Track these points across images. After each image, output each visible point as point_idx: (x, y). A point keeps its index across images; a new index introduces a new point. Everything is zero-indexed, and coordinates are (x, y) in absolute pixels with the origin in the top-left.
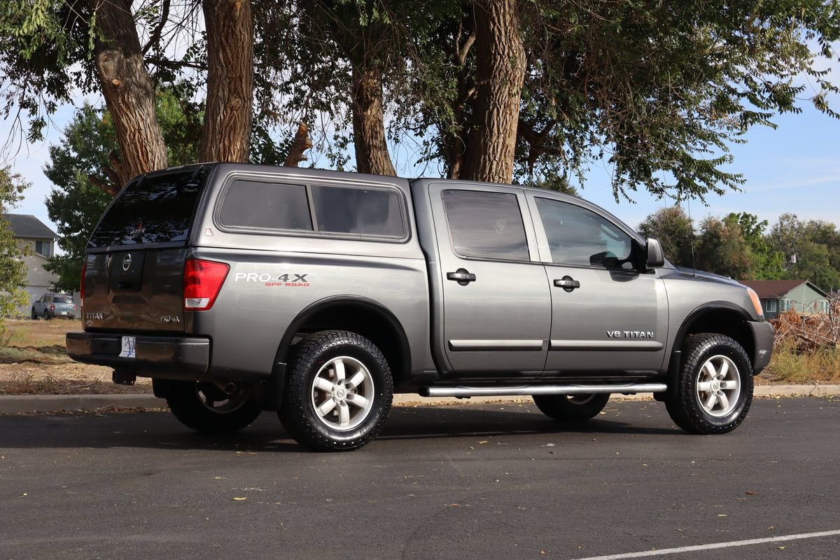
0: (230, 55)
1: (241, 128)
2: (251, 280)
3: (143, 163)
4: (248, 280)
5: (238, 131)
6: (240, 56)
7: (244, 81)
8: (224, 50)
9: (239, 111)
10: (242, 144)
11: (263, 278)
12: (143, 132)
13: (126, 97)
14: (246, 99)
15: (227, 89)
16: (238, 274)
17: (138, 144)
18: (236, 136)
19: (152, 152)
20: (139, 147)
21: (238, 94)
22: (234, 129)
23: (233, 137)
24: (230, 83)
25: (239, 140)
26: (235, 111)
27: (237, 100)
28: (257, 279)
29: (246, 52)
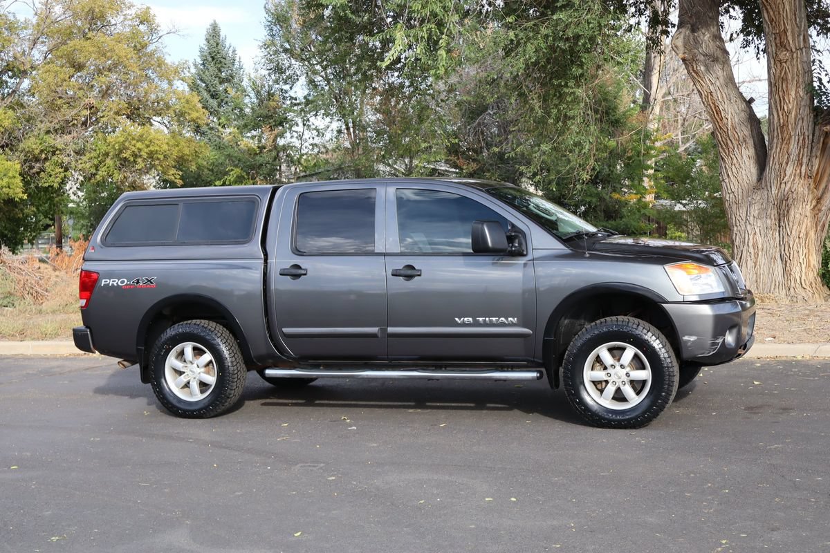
0: (772, 13)
1: (793, 78)
2: (113, 284)
3: (719, 120)
4: (110, 285)
5: (790, 81)
6: (781, 12)
7: (789, 34)
8: (767, 9)
9: (788, 63)
10: (797, 92)
11: (122, 282)
12: (714, 95)
13: (695, 67)
14: (794, 50)
15: (774, 44)
16: (103, 280)
17: (712, 105)
18: (789, 86)
19: (724, 110)
20: (713, 108)
21: (785, 47)
22: (785, 80)
23: (787, 87)
24: (775, 38)
25: (794, 89)
26: (784, 64)
27: (784, 53)
28: (117, 283)
29: (787, 7)
